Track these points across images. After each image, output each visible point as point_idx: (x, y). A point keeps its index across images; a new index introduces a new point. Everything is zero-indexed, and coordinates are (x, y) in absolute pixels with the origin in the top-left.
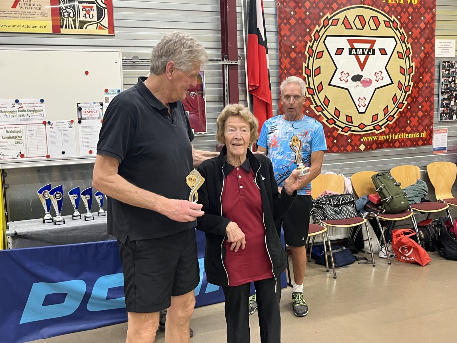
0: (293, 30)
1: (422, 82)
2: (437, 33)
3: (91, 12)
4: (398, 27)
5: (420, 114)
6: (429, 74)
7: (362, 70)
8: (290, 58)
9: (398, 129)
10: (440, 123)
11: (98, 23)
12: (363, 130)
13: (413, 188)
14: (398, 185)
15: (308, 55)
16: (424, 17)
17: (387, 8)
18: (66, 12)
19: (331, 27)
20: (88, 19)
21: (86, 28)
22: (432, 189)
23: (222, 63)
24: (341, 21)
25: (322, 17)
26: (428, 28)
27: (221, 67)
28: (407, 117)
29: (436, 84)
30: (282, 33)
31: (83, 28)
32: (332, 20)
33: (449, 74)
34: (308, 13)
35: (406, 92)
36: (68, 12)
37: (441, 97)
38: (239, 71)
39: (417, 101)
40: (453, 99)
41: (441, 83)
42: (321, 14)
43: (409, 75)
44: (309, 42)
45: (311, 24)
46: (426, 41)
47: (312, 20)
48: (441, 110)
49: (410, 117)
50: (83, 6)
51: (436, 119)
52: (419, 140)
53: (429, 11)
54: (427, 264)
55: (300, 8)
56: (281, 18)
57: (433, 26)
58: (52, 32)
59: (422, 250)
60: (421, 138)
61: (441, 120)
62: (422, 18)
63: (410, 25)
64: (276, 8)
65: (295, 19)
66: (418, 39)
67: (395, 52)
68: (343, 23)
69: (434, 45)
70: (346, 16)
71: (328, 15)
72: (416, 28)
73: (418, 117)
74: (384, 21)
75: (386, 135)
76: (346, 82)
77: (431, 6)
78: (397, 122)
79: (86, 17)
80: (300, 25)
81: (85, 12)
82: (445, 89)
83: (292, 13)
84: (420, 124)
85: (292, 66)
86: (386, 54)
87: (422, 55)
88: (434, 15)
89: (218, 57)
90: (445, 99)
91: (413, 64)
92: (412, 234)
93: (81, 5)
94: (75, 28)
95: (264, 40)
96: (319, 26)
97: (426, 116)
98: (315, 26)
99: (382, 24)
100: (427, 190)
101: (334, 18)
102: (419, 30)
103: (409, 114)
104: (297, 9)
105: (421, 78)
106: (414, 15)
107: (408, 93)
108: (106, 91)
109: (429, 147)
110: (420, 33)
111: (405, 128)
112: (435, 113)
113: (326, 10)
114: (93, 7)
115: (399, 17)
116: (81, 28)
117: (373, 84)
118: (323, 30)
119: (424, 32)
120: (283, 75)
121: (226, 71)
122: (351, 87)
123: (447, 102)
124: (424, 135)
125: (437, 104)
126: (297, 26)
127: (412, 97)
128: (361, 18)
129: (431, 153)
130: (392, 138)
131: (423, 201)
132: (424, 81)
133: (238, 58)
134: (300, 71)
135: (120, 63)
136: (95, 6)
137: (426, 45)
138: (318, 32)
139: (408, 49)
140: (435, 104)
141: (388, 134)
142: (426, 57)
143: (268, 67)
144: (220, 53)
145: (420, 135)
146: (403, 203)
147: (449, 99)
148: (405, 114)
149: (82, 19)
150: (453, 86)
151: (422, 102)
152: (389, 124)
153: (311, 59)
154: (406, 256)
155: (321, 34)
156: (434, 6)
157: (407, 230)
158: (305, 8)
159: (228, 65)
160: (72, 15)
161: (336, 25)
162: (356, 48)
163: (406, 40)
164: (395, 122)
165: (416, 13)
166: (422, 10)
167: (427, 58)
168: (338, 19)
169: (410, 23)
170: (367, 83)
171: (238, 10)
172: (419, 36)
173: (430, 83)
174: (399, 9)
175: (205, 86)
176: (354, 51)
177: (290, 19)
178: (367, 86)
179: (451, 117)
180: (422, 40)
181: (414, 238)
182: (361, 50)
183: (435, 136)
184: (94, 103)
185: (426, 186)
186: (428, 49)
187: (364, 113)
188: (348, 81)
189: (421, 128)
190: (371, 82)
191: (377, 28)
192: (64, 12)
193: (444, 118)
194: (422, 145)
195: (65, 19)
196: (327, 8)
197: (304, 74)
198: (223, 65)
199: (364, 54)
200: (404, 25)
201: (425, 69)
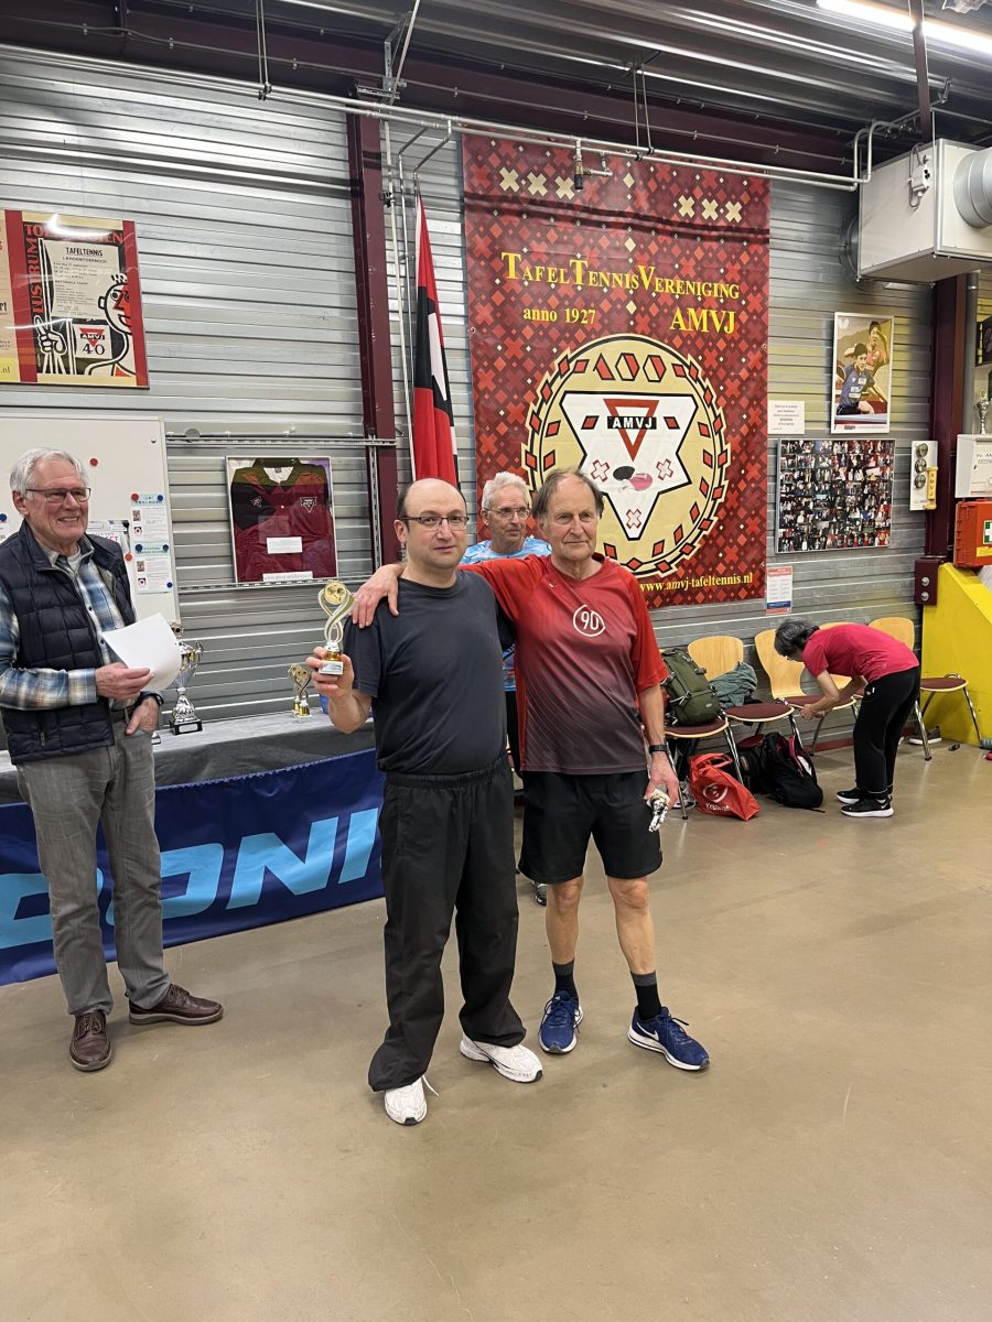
0: (500, 380)
1: (745, 480)
2: (770, 388)
3: (100, 342)
4: (700, 376)
5: (742, 540)
6: (758, 465)
7: (633, 458)
8: (497, 434)
9: (700, 569)
10: (778, 557)
11: (113, 364)
12: (638, 571)
13: (729, 678)
14: (702, 673)
15: (530, 429)
16: (746, 358)
17: (678, 341)
18: (48, 339)
19: (573, 375)
20: (93, 355)
21: (90, 373)
22: (764, 679)
23: (365, 444)
24: (592, 365)
25: (557, 355)
26: (754, 380)
27: (364, 452)
28: (717, 546)
29: (770, 484)
30: (481, 386)
31: (83, 373)
32: (574, 361)
33: (793, 465)
34: (528, 349)
35: (715, 500)
36: (52, 341)
37: (781, 508)
38: (399, 459)
39: (735, 516)
40: (802, 512)
41: (779, 483)
42: (555, 350)
43: (721, 466)
44: (532, 405)
45: (535, 369)
46: (751, 404)
47: (537, 363)
48: (780, 532)
49: (724, 546)
50: (82, 330)
51: (771, 549)
52: (740, 589)
53: (754, 346)
54: (753, 817)
55: (514, 338)
56: (477, 357)
57: (762, 375)
58: (19, 381)
59: (743, 791)
60: (743, 585)
61: (780, 550)
62: (744, 360)
63: (722, 373)
64: (467, 337)
65: (505, 359)
66: (737, 400)
67: (695, 424)
68: (596, 368)
69: (765, 411)
70: (601, 356)
71: (567, 352)
72: (733, 379)
73: (739, 545)
74: (673, 365)
75: (679, 580)
76: (604, 480)
77: (760, 338)
78: (700, 556)
79: (89, 351)
80: (515, 370)
81: (87, 342)
82: (786, 493)
83: (499, 348)
84: (741, 558)
85: (502, 450)
86: (678, 427)
87: (744, 429)
88: (765, 355)
89: (358, 432)
90: (786, 512)
91: (728, 447)
92: (726, 763)
93: (77, 327)
94: (68, 372)
95: (445, 399)
96: (551, 374)
97: (752, 543)
98: (543, 374)
99: (670, 371)
100: (756, 682)
101: (578, 358)
102: (737, 382)
103: (721, 541)
104: (508, 341)
105: (743, 472)
106: (728, 353)
107: (719, 501)
108: (135, 497)
109: (760, 601)
110: (740, 388)
111: (714, 566)
112: (770, 538)
113: (562, 344)
114: (102, 331)
115: (700, 358)
116: (80, 372)
117: (654, 484)
118: (559, 381)
119: (747, 387)
120: (484, 467)
121: (373, 460)
122: (612, 489)
123: (791, 517)
124: (748, 579)
125: (772, 522)
126: (509, 374)
127: (726, 509)
128: (629, 357)
129: (763, 612)
130: (690, 586)
131: (748, 701)
132: (749, 478)
133: (397, 434)
134: (517, 460)
135: (162, 443)
136: (106, 330)
137: (751, 411)
138: (549, 384)
139: (717, 417)
140: (770, 522)
141: (683, 579)
142: (751, 434)
143: (455, 452)
144: (361, 424)
145: (742, 579)
146: (708, 705)
147: (794, 512)
148: (715, 539)
149: (81, 354)
150: (801, 487)
151: (746, 518)
152: (684, 559)
153: (537, 437)
154: (715, 804)
155: (554, 389)
156: (765, 338)
157: (717, 755)
158: (524, 338)
159: (377, 447)
160: (59, 346)
161: (584, 372)
162: (620, 415)
163: (713, 402)
164: (696, 556)
165: (733, 350)
166: (743, 345)
167: (754, 435)
168: (587, 361)
169: (722, 370)
170: (644, 482)
171: (394, 340)
172: (737, 394)
173: (759, 482)
174: (700, 343)
175: (332, 488)
176: (617, 422)
177: (494, 360)
178: (644, 488)
179: (798, 546)
180: (744, 402)
181: (730, 769)
182: (631, 419)
183: (769, 581)
184: (111, 522)
185: (754, 675)
186: (754, 419)
187: (638, 539)
188: (606, 478)
189: (743, 567)
190: (649, 480)
191: (661, 379)
192: (42, 342)
193: (785, 547)
194: (746, 598)
195: (47, 354)
196: (565, 339)
197: (524, 466)
198: (367, 447)
199: (635, 427)
200: (711, 373)
201: (749, 455)
